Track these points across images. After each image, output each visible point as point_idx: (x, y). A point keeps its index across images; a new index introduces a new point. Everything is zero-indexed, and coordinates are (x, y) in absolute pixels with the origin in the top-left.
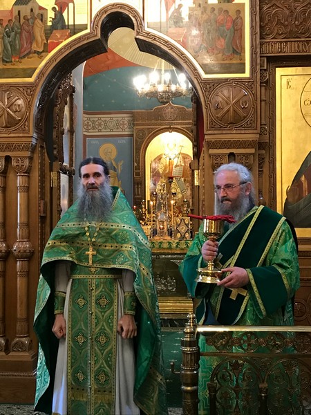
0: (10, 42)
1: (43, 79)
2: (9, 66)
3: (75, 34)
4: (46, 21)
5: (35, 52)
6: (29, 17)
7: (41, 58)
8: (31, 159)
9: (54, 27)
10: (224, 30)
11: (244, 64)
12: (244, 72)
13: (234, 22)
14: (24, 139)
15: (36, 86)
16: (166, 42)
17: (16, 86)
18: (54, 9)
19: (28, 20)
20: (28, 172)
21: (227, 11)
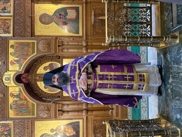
0: (24, 111)
1: (35, 100)
2: (31, 111)
3: (22, 91)
4: (17, 100)
5: (27, 103)
6: (16, 105)
7: (29, 101)
8: (59, 104)
9: (19, 98)
10: (22, 48)
11: (32, 42)
12: (35, 42)
13: (20, 45)
14: (53, 106)
15: (37, 102)
16: (25, 64)
17: (37, 108)
18: (14, 98)
19: (17, 106)
20: (63, 105)
21: (16, 47)
